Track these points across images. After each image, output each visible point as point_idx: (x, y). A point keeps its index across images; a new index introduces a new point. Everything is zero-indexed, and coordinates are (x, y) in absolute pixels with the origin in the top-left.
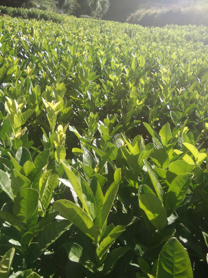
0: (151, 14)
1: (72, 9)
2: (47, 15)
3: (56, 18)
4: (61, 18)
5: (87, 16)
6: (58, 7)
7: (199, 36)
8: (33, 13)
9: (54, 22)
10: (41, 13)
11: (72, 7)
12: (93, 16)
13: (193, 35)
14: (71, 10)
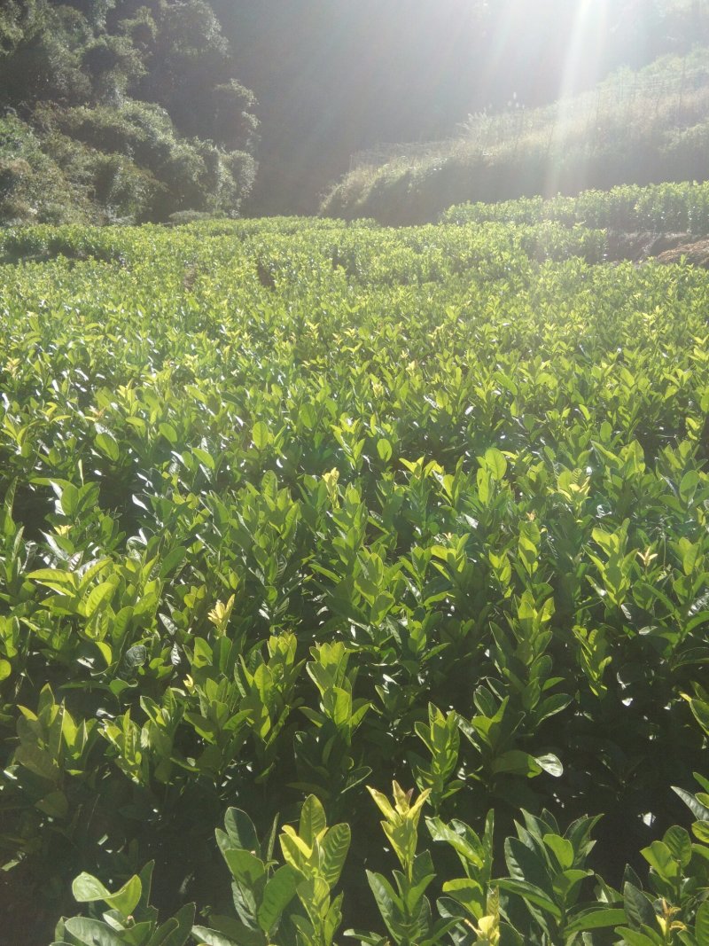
0: (396, 180)
1: (141, 199)
2: (70, 241)
3: (103, 245)
4: (121, 243)
5: (192, 213)
6: (95, 200)
7: (564, 237)
8: (22, 240)
9: (101, 261)
10: (50, 235)
11: (139, 192)
12: (210, 211)
13: (543, 236)
14: (137, 202)
